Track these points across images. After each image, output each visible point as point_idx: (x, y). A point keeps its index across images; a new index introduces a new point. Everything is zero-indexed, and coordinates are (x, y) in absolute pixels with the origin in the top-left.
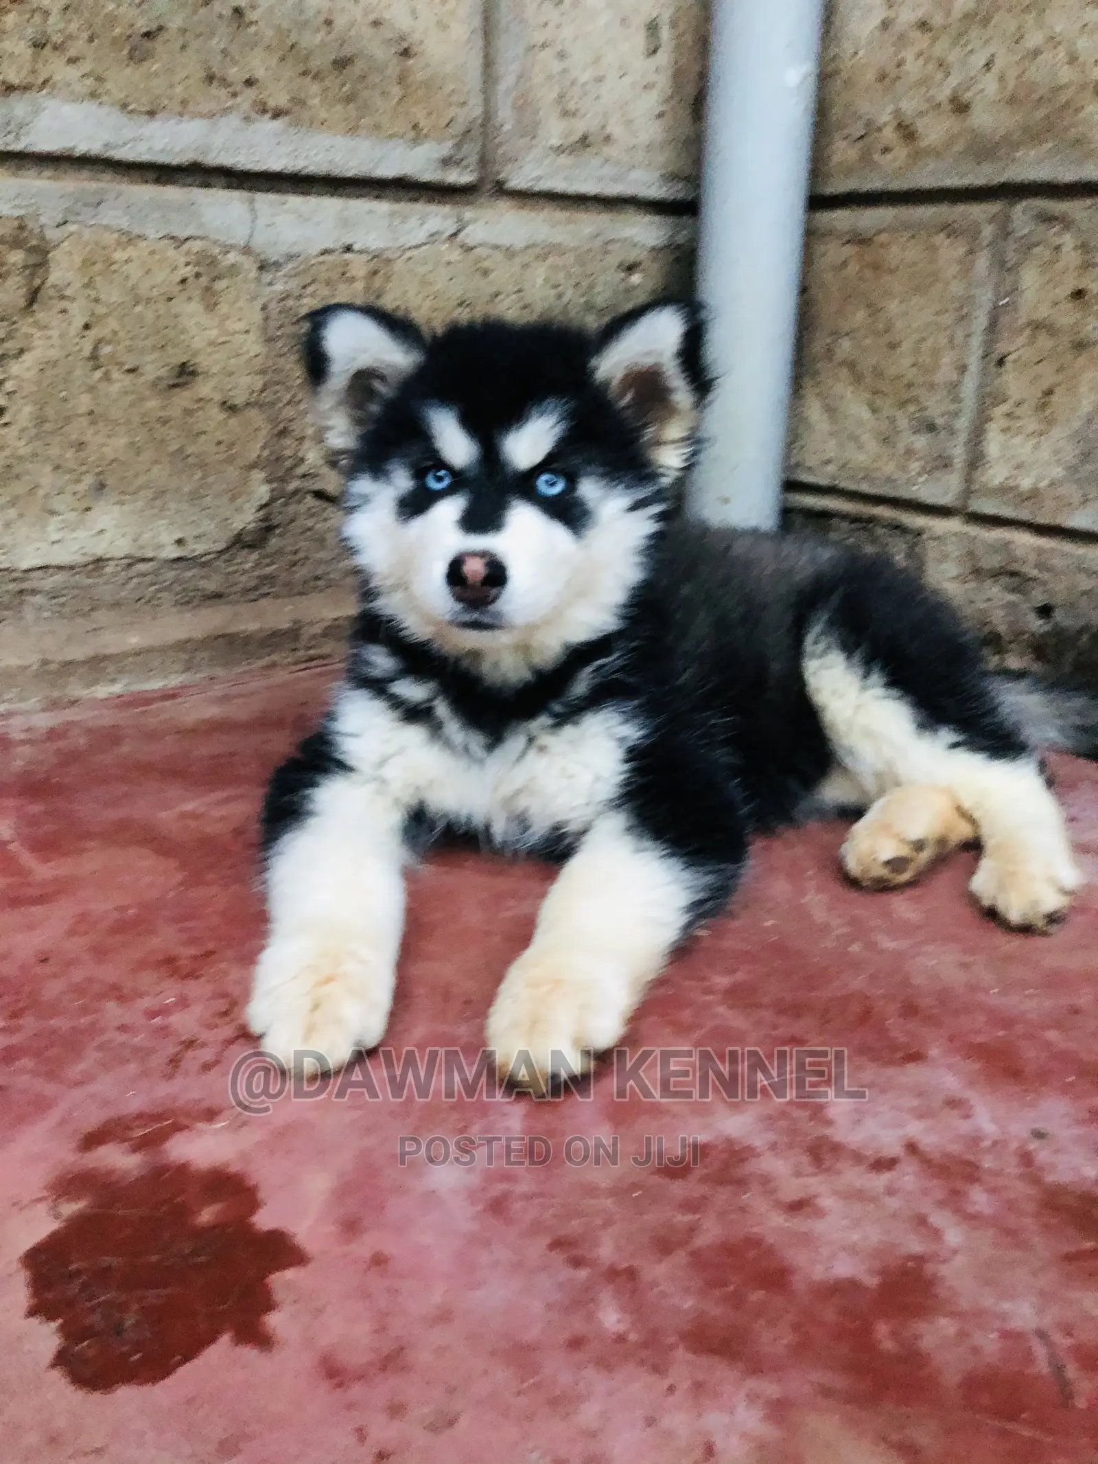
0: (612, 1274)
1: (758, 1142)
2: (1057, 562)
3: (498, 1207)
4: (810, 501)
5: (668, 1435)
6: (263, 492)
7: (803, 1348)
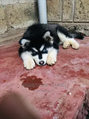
0: (64, 74)
1: (68, 65)
2: (70, 24)
3: (53, 73)
4: (49, 23)
5: (73, 82)
6: (7, 27)
7: (78, 75)
